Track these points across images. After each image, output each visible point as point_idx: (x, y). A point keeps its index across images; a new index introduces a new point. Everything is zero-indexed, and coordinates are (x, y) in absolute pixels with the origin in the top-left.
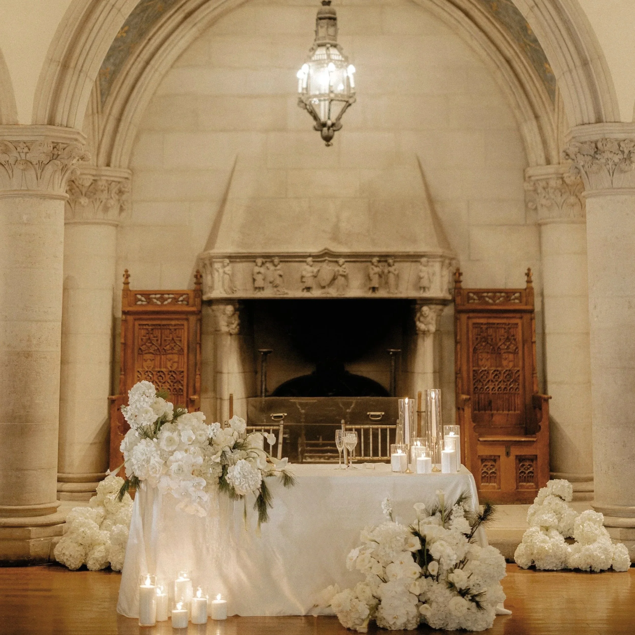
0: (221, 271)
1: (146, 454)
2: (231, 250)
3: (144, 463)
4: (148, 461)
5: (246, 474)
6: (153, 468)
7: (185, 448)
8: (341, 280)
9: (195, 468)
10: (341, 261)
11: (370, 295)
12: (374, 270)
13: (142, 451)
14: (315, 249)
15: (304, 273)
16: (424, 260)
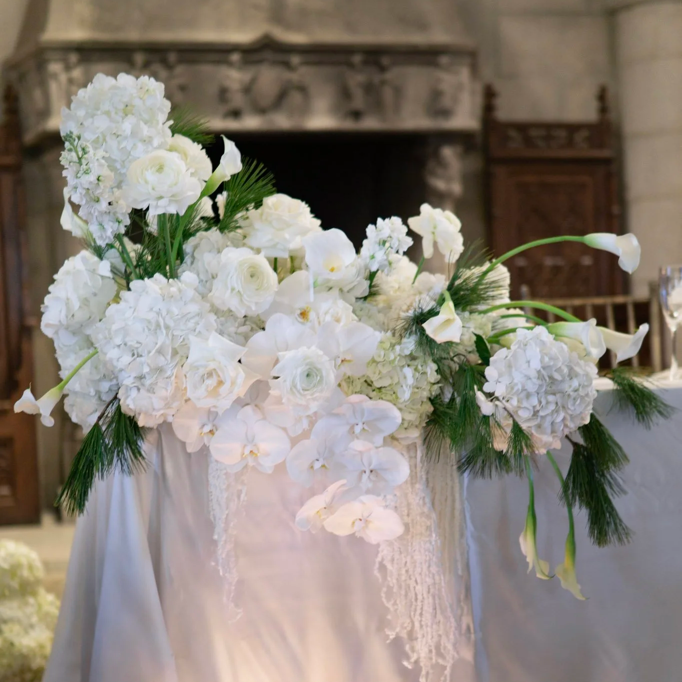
0: (63, 77)
1: (167, 327)
2: (78, 34)
3: (161, 361)
4: (179, 353)
5: (557, 376)
6: (210, 375)
7: (300, 305)
8: (296, 98)
9: (347, 370)
10: (295, 60)
11: (348, 125)
12: (356, 79)
13: (152, 316)
14: (244, 36)
15: (228, 83)
16: (444, 60)
